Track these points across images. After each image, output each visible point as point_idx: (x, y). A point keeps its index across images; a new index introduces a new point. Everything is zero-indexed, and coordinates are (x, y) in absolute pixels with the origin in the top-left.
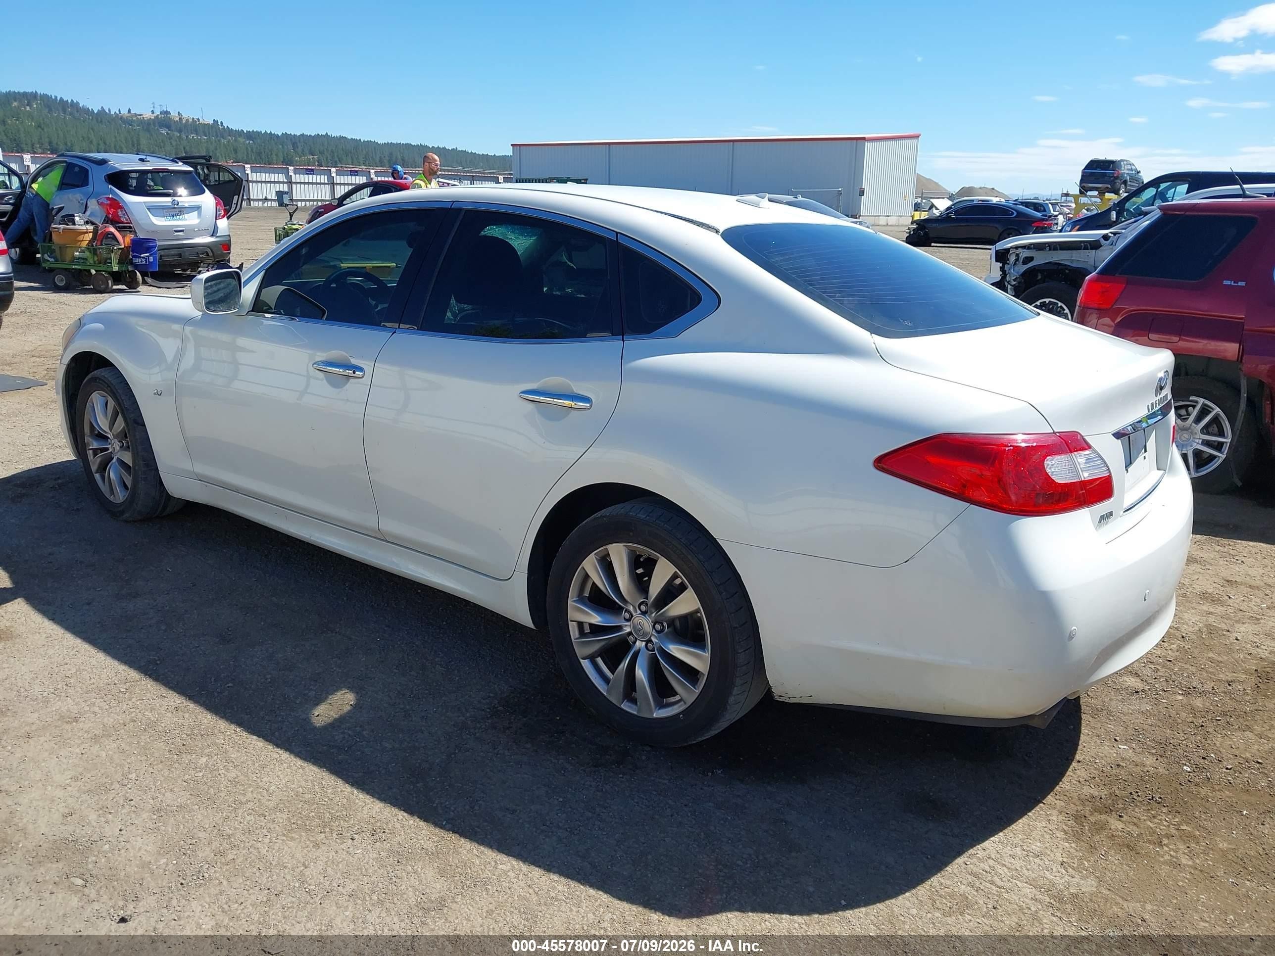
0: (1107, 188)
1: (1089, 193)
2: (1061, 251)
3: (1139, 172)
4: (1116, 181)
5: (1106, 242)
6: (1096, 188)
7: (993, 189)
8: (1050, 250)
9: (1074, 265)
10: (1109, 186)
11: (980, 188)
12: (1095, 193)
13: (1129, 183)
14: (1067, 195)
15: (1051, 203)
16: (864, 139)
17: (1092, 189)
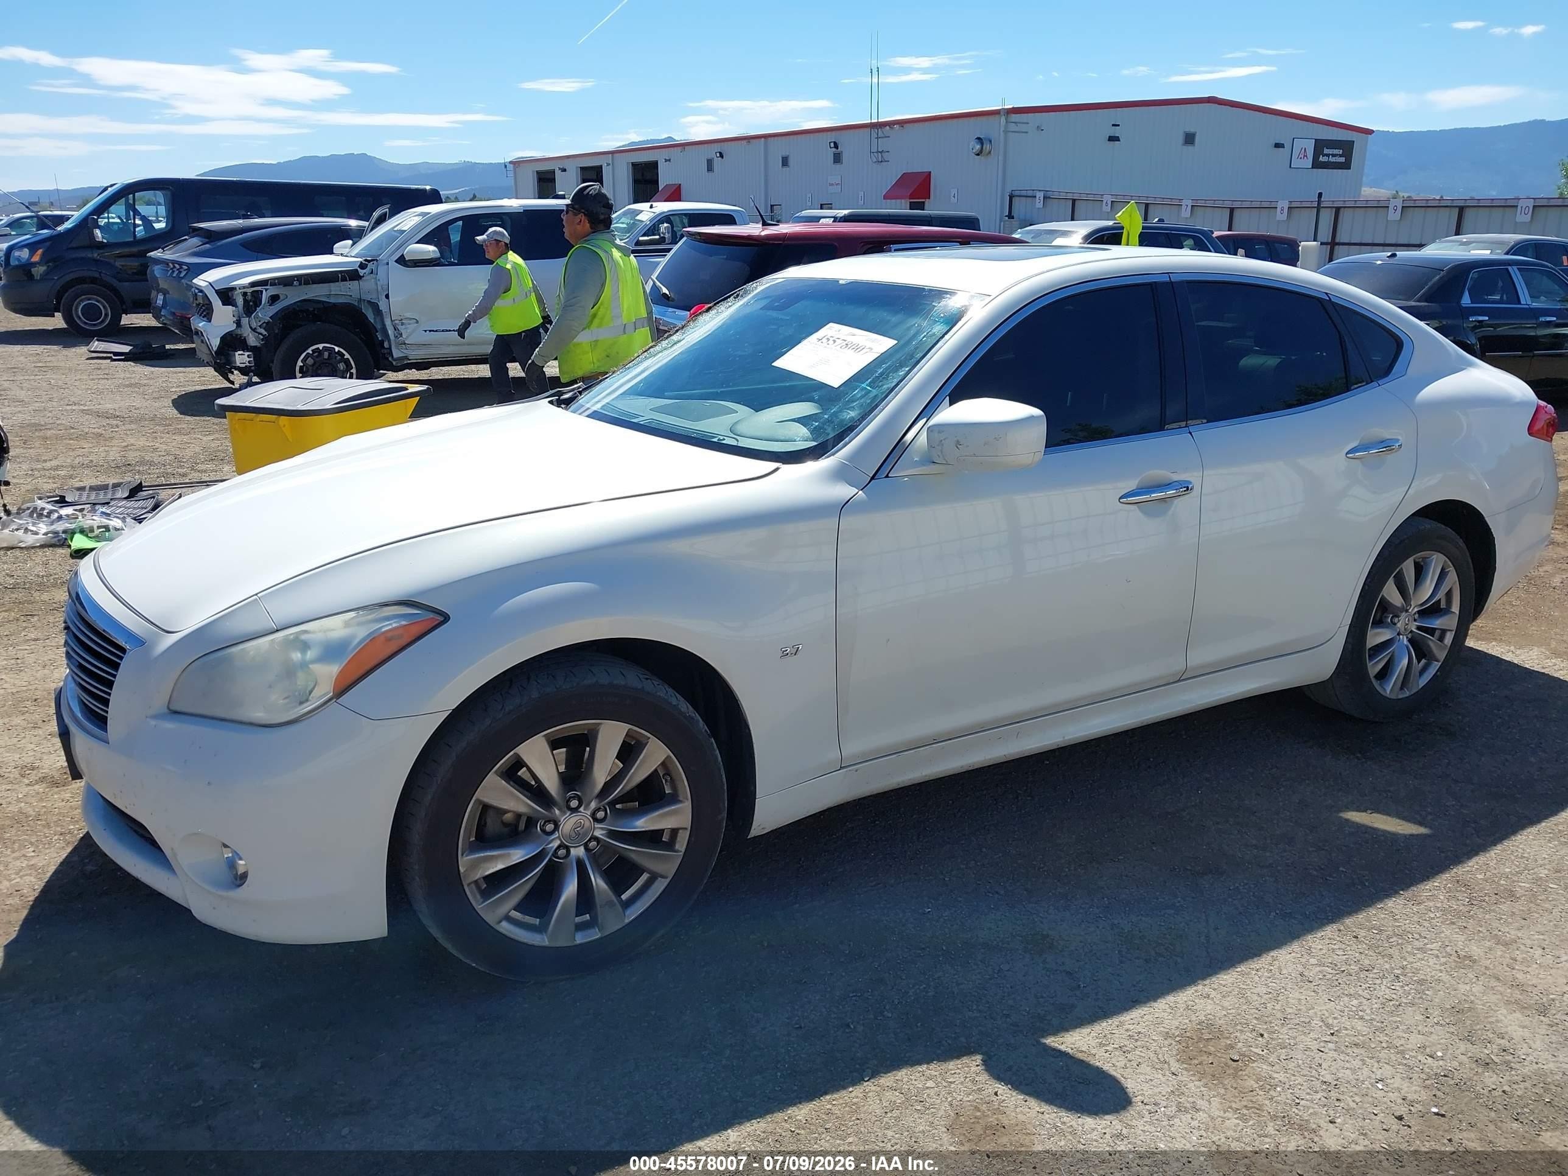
2: (315, 286)
5: (364, 271)
8: (300, 284)
9: (332, 300)
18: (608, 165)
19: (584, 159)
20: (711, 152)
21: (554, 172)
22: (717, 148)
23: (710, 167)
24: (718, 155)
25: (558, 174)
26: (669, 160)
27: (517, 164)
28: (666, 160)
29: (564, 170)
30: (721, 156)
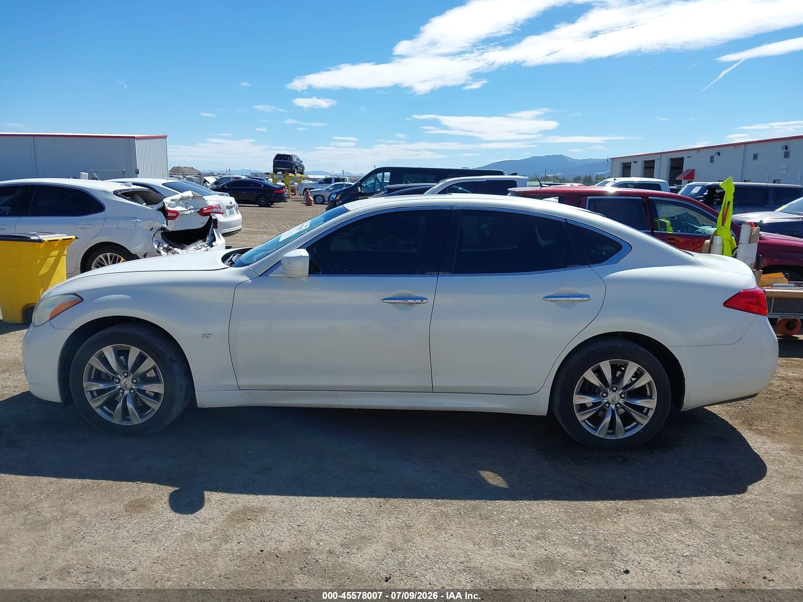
0: (289, 170)
1: (278, 173)
3: (302, 162)
4: (293, 166)
6: (281, 170)
7: (192, 168)
10: (290, 169)
11: (184, 167)
12: (281, 173)
13: (298, 168)
14: (268, 174)
15: (265, 179)
16: (134, 137)
17: (280, 171)
18: (658, 159)
19: (646, 156)
20: (713, 152)
21: (630, 163)
22: (717, 150)
23: (712, 160)
24: (717, 154)
25: (633, 164)
26: (690, 157)
27: (613, 159)
28: (688, 157)
29: (636, 162)
30: (719, 154)
